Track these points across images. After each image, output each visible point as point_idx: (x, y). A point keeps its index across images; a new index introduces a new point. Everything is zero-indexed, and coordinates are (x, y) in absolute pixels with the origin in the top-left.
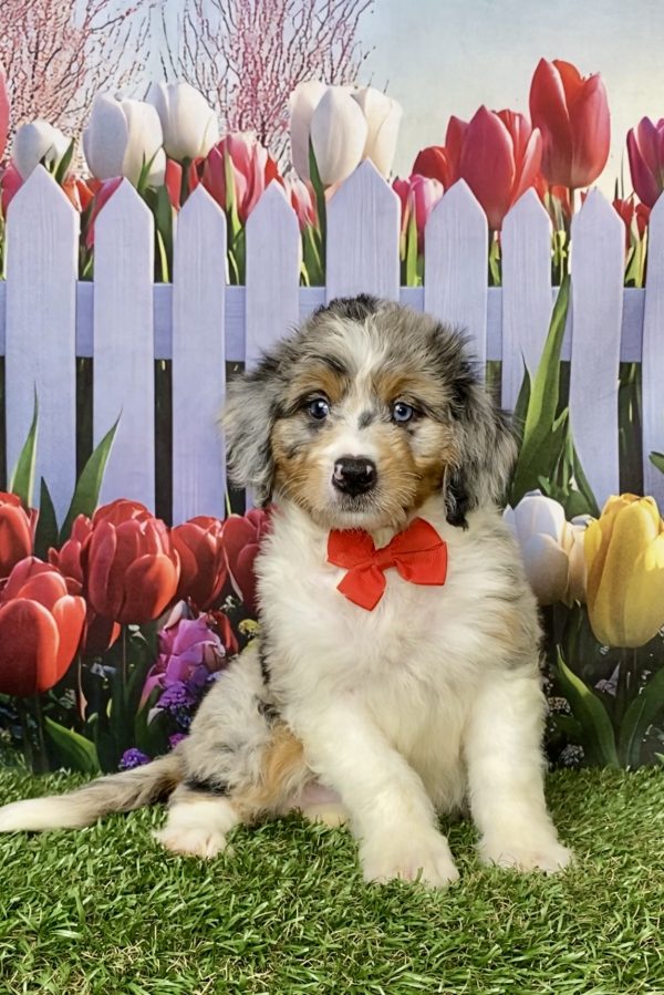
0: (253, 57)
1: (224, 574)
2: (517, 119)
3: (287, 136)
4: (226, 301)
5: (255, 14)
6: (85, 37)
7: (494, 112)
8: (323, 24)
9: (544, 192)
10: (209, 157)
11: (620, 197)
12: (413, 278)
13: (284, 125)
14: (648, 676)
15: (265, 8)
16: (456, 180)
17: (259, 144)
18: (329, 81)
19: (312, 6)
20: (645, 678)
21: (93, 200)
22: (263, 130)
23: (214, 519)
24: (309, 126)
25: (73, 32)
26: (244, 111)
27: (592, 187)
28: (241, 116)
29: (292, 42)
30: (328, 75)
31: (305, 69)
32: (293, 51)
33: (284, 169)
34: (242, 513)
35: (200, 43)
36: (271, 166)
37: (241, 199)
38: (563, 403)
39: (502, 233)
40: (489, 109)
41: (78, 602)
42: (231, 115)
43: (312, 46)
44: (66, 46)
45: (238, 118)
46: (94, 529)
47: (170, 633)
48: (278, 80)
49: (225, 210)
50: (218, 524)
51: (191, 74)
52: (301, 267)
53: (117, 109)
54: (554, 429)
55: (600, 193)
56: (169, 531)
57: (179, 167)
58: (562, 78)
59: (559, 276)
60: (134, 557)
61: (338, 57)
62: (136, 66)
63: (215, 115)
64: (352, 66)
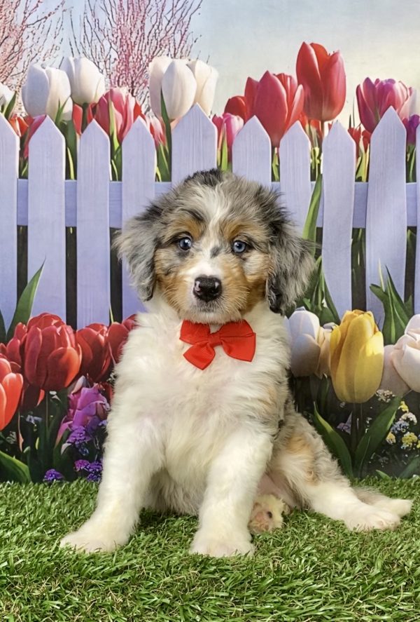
0: (126, 42)
1: (109, 360)
2: (289, 79)
3: (147, 89)
4: (110, 191)
5: (128, 15)
6: (23, 30)
7: (274, 75)
8: (169, 21)
9: (306, 124)
10: (99, 103)
11: (352, 126)
13: (145, 83)
14: (370, 421)
15: (133, 11)
16: (251, 116)
17: (130, 94)
18: (173, 56)
19: (163, 10)
20: (368, 422)
21: (28, 129)
22: (132, 86)
23: (103, 325)
24: (160, 84)
25: (15, 27)
26: (121, 74)
27: (335, 120)
28: (119, 78)
29: (150, 33)
30: (172, 52)
31: (158, 49)
32: (150, 38)
33: (145, 110)
34: (120, 321)
35: (94, 33)
36: (137, 108)
37: (119, 129)
38: (319, 252)
39: (280, 149)
40: (271, 73)
41: (18, 377)
42: (112, 77)
43: (162, 34)
44: (11, 35)
45: (117, 79)
46: (28, 331)
47: (75, 396)
48: (141, 56)
49: (109, 134)
50: (105, 329)
51: (88, 52)
52: (156, 170)
53: (43, 73)
55: (340, 124)
56: (75, 333)
57: (81, 109)
58: (316, 54)
59: (315, 175)
60: (53, 349)
61: (179, 42)
62: (55, 47)
63: (103, 77)
64: (188, 47)
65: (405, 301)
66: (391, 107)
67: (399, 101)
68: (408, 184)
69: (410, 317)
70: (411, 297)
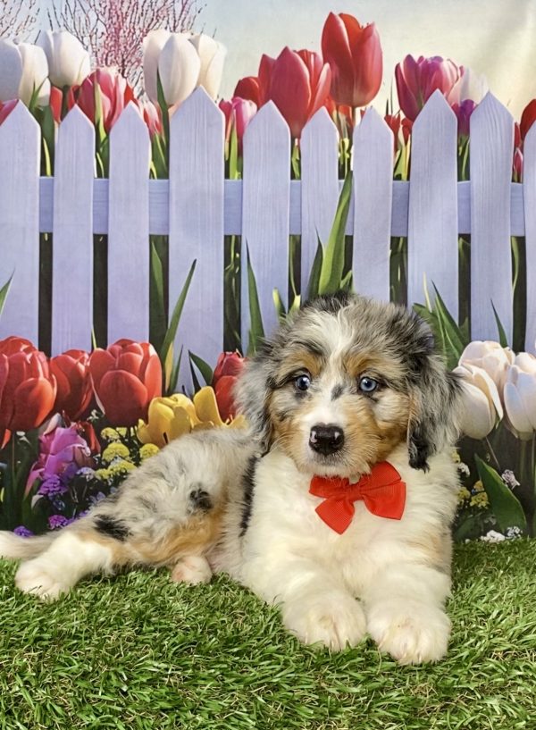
0: (116, 13)
1: (90, 394)
2: (312, 56)
3: (141, 69)
4: (94, 190)
7: (295, 51)
9: (333, 111)
10: (83, 85)
11: (390, 113)
12: (235, 174)
13: (139, 61)
16: (267, 101)
17: (120, 75)
18: (172, 29)
22: (123, 66)
23: (83, 352)
24: (157, 62)
26: (110, 51)
27: (368, 106)
28: (107, 55)
29: (145, 2)
30: (172, 25)
31: (155, 21)
32: (145, 8)
33: (138, 93)
34: (105, 347)
35: (78, 3)
36: (129, 92)
37: (106, 116)
38: (348, 267)
39: (301, 140)
40: (291, 49)
42: (99, 55)
43: (160, 4)
45: (105, 57)
47: (48, 437)
48: (134, 29)
49: (94, 124)
50: (86, 356)
52: (151, 165)
53: (15, 50)
54: (342, 286)
55: (375, 110)
56: (48, 361)
57: (60, 92)
58: (346, 27)
59: (344, 172)
60: (22, 381)
61: (180, 13)
62: (30, 18)
63: (88, 54)
64: (190, 18)
65: (460, 325)
66: (438, 90)
67: (447, 84)
68: (460, 183)
69: (465, 345)
70: (467, 320)
